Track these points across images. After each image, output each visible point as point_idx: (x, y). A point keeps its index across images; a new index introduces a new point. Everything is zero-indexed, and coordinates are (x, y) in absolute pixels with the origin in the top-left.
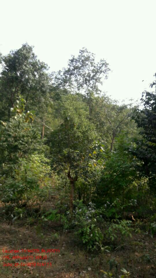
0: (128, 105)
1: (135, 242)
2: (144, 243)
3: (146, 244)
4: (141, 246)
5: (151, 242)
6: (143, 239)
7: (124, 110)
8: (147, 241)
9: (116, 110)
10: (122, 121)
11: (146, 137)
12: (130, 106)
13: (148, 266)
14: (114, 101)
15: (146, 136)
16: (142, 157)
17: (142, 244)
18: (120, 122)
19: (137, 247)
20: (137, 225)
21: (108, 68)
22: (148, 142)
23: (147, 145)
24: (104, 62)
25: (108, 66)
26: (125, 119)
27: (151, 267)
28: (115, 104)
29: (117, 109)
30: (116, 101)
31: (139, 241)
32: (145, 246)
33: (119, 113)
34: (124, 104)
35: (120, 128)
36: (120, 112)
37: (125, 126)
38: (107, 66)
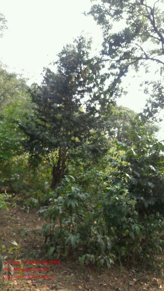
0: (18, 74)
1: (7, 217)
2: (16, 217)
3: (18, 218)
4: (13, 220)
5: (23, 217)
6: (15, 214)
7: (13, 78)
8: (19, 216)
9: (4, 76)
10: (8, 90)
11: (38, 115)
12: (21, 76)
13: (21, 240)
14: (5, 65)
15: (37, 113)
16: (30, 133)
17: (14, 218)
18: (6, 91)
19: (9, 221)
20: (14, 200)
21: (5, 26)
22: (38, 120)
23: (36, 122)
24: (3, 17)
25: (7, 24)
26: (12, 89)
27: (23, 241)
28: (4, 69)
29: (7, 75)
30: (6, 66)
31: (11, 216)
32: (18, 220)
33: (7, 80)
34: (14, 72)
35: (4, 97)
36: (9, 80)
37: (9, 96)
38: (5, 22)
